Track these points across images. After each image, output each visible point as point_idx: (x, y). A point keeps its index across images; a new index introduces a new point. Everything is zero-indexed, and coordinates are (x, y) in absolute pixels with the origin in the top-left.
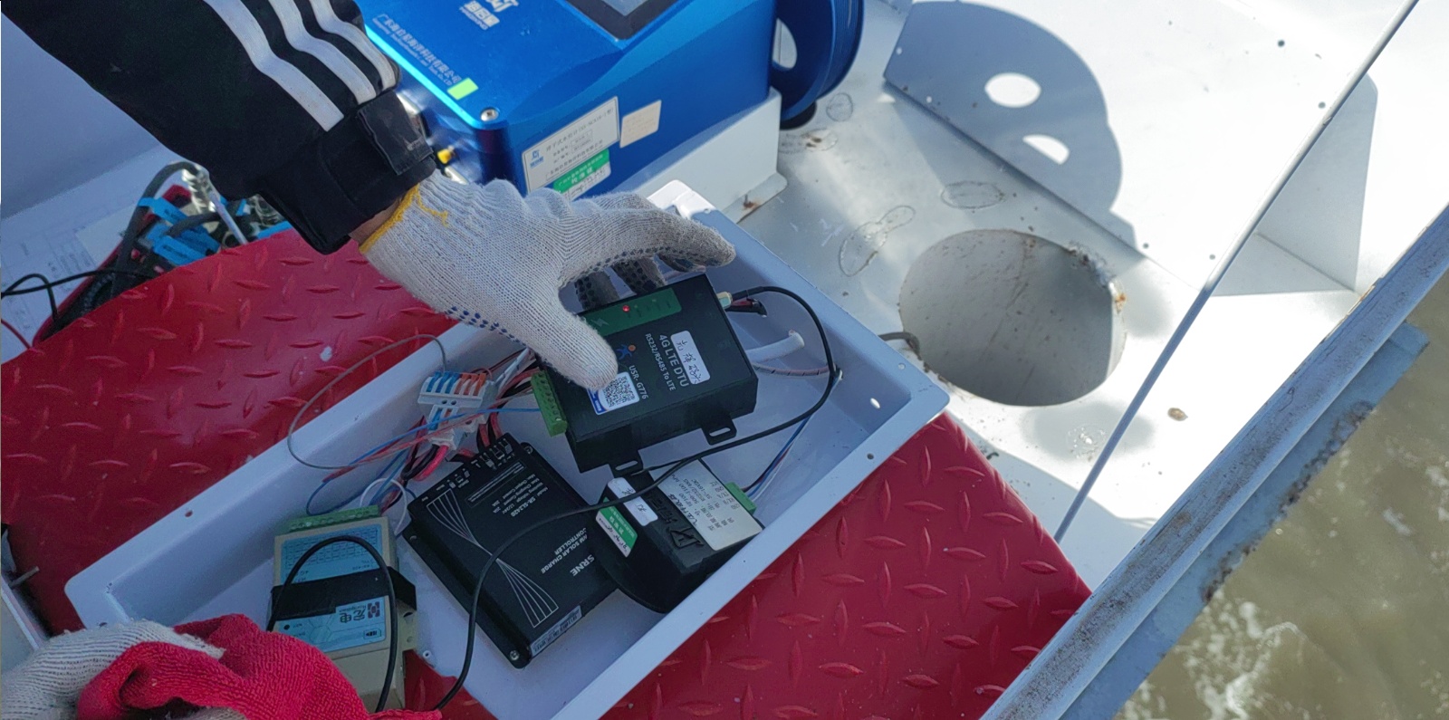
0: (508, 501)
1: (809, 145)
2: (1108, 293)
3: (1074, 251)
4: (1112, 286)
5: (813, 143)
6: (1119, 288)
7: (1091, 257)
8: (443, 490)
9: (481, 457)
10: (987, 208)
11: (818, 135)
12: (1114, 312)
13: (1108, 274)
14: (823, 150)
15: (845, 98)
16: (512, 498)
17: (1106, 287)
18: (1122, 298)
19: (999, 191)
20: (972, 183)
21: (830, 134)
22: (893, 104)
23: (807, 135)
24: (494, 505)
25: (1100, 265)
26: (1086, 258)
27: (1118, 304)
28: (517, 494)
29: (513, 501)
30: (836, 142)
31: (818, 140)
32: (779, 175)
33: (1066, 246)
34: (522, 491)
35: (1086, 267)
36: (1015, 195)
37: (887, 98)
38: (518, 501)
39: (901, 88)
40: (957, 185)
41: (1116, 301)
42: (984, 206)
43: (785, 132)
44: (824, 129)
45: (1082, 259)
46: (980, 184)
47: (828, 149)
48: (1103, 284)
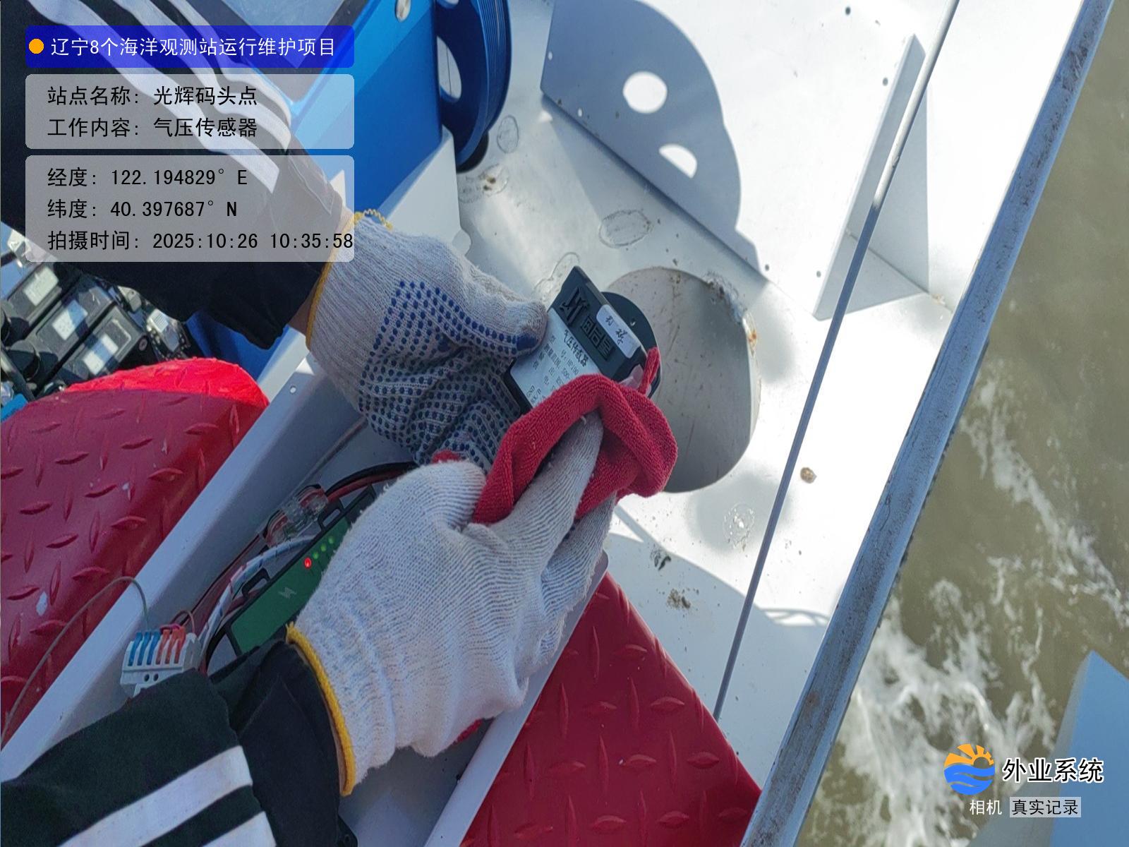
1: (486, 188)
2: (743, 330)
3: (712, 284)
4: (744, 322)
5: (489, 185)
6: (750, 323)
7: (725, 289)
10: (638, 242)
11: (492, 174)
12: (750, 353)
13: (741, 308)
14: (498, 192)
15: (512, 121)
17: (740, 324)
18: (754, 336)
19: (646, 218)
20: (623, 211)
21: (502, 171)
22: (551, 122)
23: (482, 176)
25: (733, 297)
26: (721, 290)
27: (752, 343)
30: (508, 179)
31: (493, 181)
32: (463, 232)
33: (705, 279)
35: (722, 301)
36: (659, 222)
37: (545, 116)
39: (557, 102)
40: (611, 217)
41: (750, 341)
42: (635, 241)
43: (463, 175)
44: (497, 165)
45: (719, 292)
46: (630, 213)
47: (502, 190)
48: (738, 320)
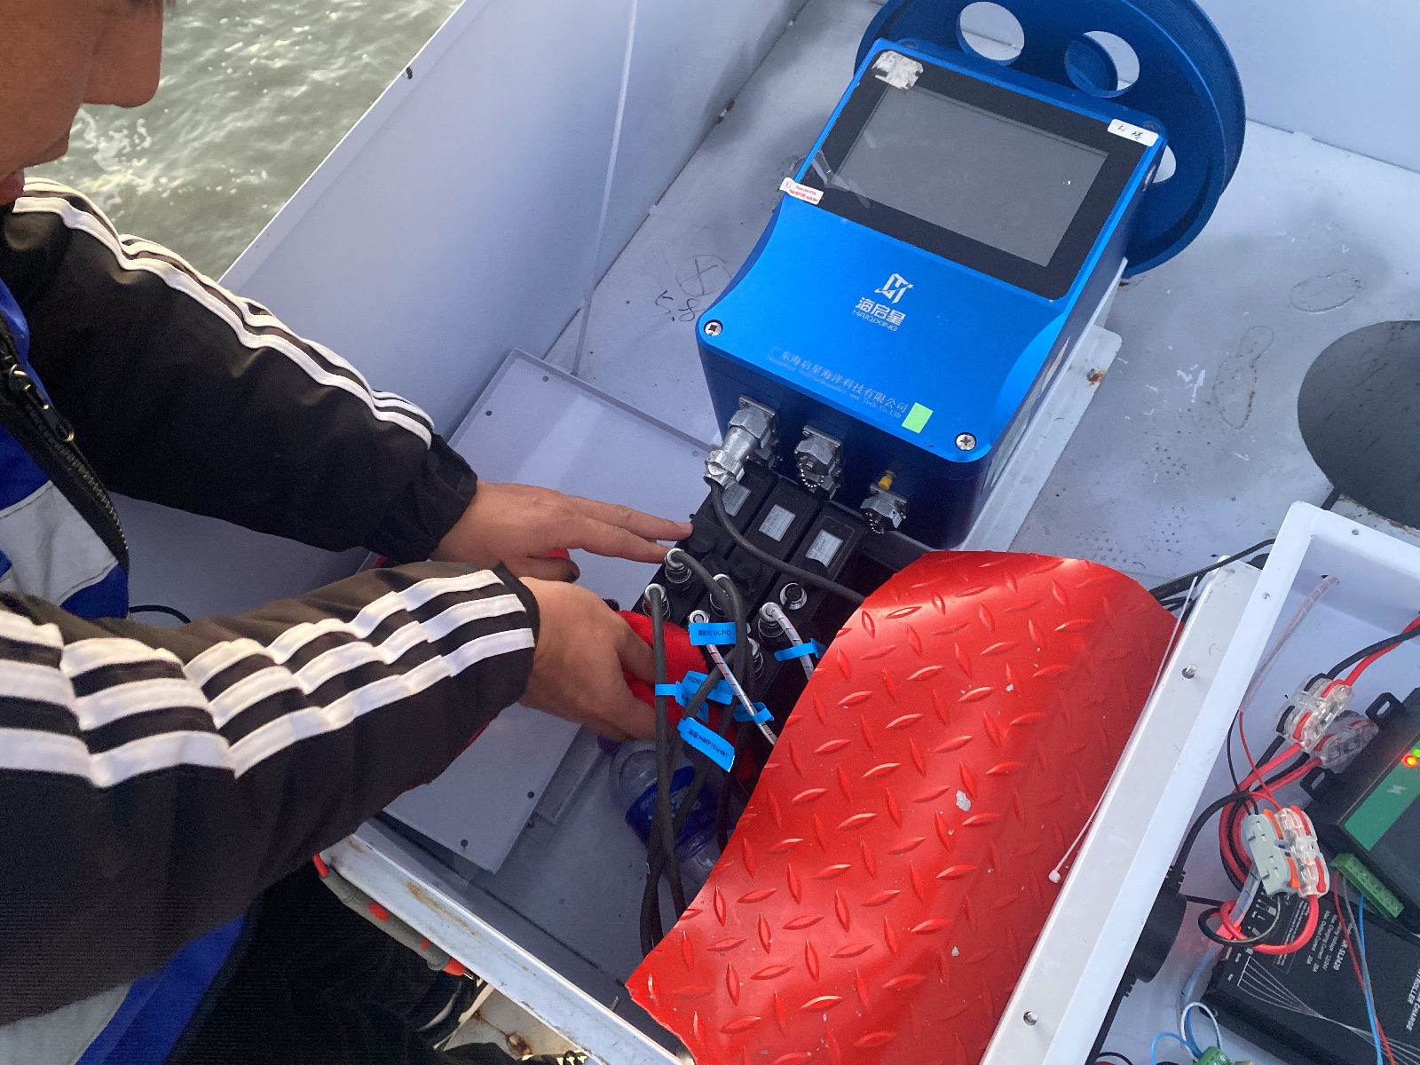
0: (1321, 953)
8: (1243, 959)
9: (1257, 906)
16: (1322, 948)
24: (1309, 962)
28: (1325, 941)
29: (1326, 951)
34: (1327, 935)
38: (1331, 950)
